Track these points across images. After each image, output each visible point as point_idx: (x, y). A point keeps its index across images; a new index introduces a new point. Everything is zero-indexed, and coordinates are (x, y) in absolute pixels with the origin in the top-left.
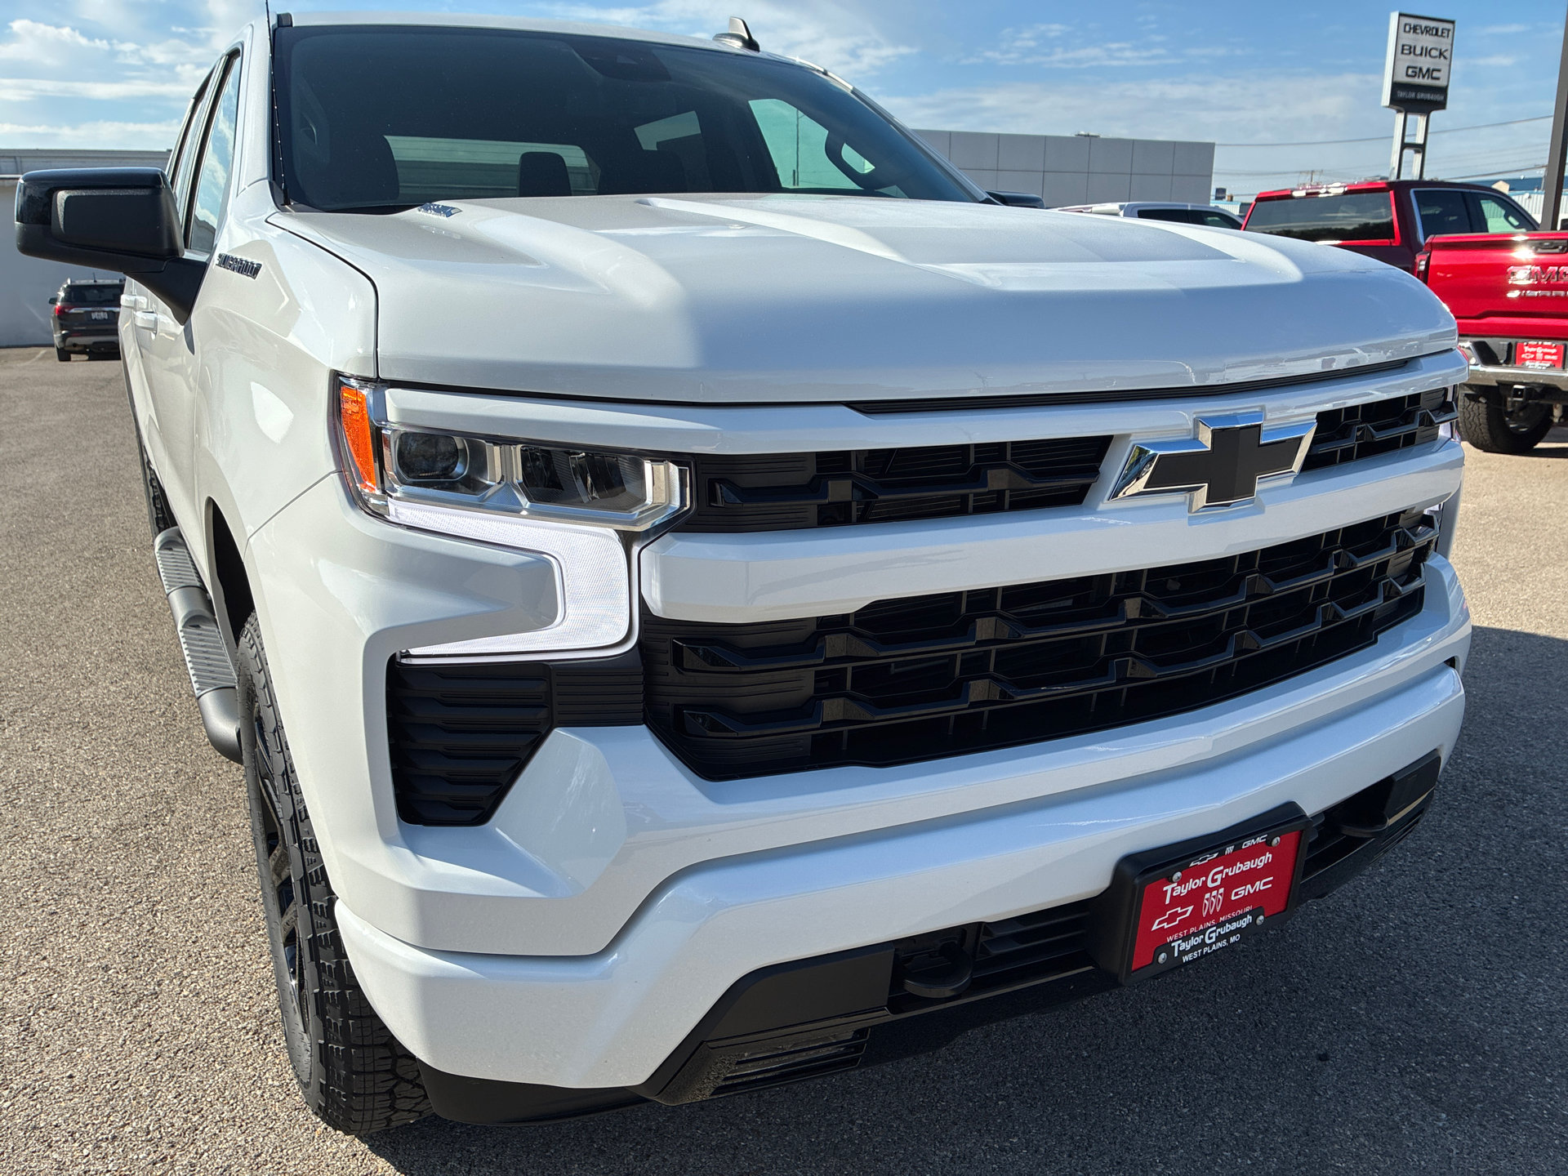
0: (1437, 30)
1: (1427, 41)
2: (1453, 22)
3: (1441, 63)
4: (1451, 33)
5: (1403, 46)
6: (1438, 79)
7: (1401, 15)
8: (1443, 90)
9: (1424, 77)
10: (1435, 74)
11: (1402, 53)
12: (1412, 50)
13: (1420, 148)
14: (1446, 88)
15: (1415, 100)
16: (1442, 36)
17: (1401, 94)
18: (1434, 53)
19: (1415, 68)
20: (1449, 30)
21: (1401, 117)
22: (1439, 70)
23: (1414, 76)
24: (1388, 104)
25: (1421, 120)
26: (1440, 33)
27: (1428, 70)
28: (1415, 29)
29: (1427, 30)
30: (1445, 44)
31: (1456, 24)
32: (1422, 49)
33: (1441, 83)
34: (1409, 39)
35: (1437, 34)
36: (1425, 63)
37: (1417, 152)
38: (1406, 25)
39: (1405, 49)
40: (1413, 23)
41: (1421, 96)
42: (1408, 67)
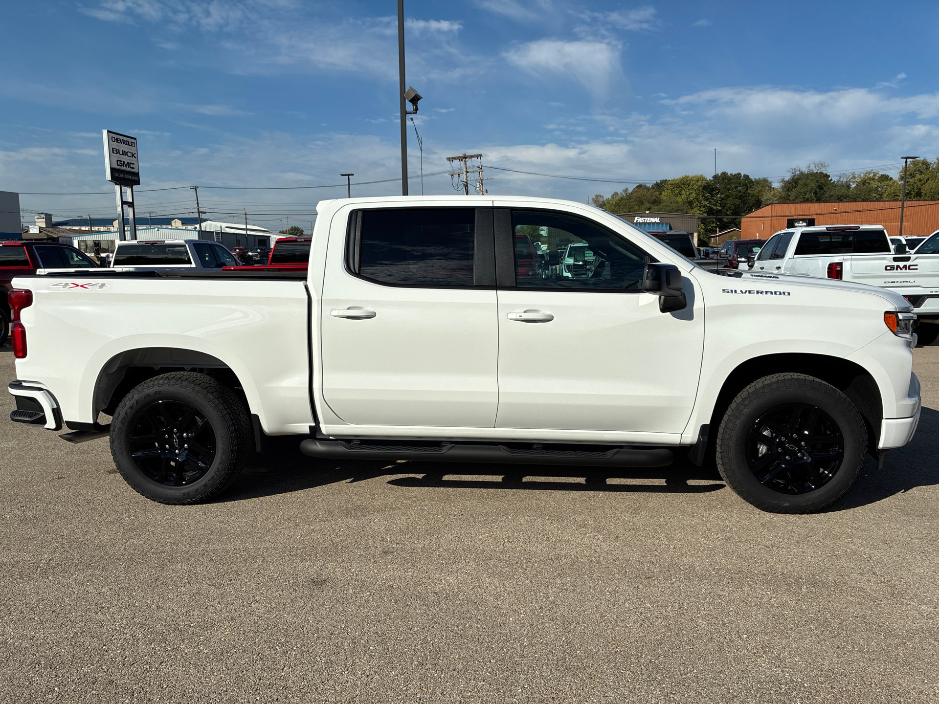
0: (128, 142)
1: (123, 147)
2: (135, 139)
3: (133, 160)
4: (135, 144)
5: (113, 149)
6: (134, 168)
7: (108, 131)
8: (137, 174)
9: (126, 167)
10: (132, 166)
11: (113, 152)
12: (118, 152)
13: (131, 205)
14: (138, 173)
15: (123, 179)
16: (131, 146)
17: (117, 175)
18: (129, 154)
19: (122, 161)
20: (134, 143)
21: (118, 188)
22: (133, 164)
23: (121, 166)
24: (110, 179)
25: (129, 190)
26: (130, 144)
27: (128, 163)
28: (117, 140)
29: (123, 142)
30: (132, 150)
31: (137, 139)
32: (123, 151)
33: (135, 170)
34: (115, 145)
35: (128, 145)
36: (126, 159)
37: (129, 206)
38: (112, 137)
39: (113, 151)
40: (116, 137)
41: (127, 176)
42: (118, 161)
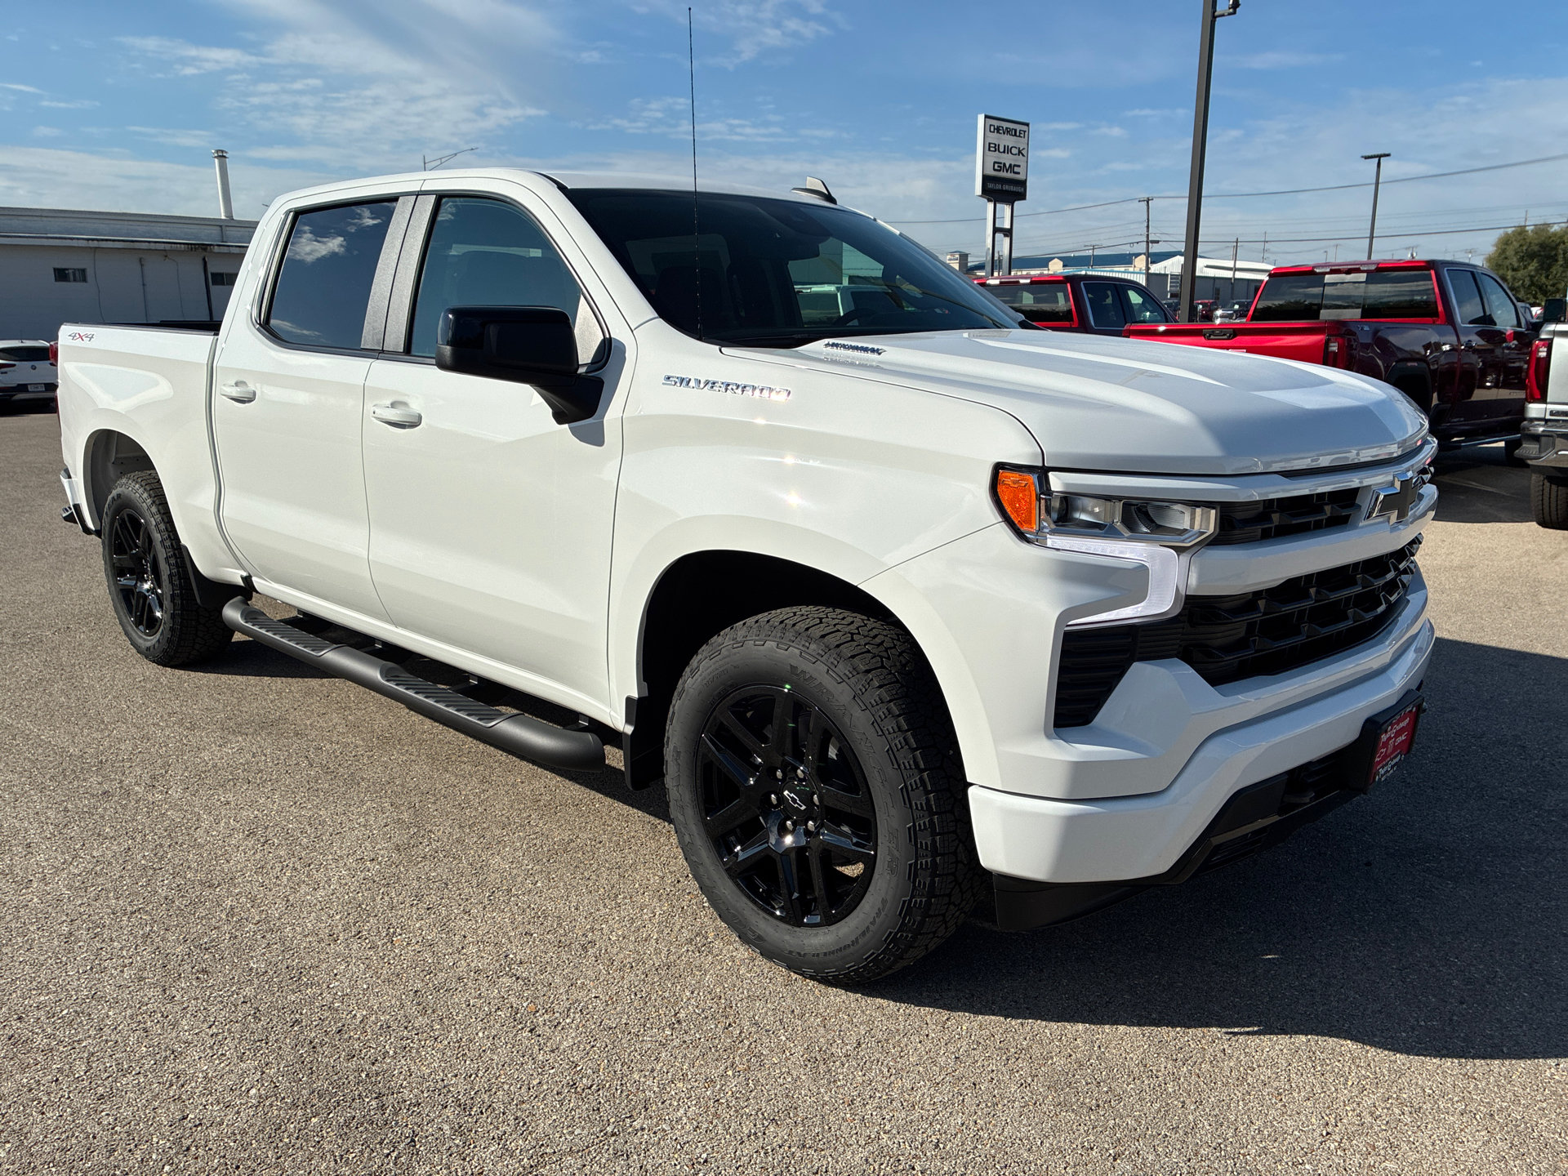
0: (1016, 131)
1: (1007, 140)
2: (1027, 125)
3: (1020, 160)
4: (1026, 134)
5: (990, 144)
6: (1018, 173)
7: (986, 117)
8: (1023, 183)
9: (1007, 171)
10: (1016, 169)
11: (989, 150)
12: (996, 148)
13: (1008, 233)
14: (1026, 180)
15: (1002, 191)
16: (1019, 136)
17: (990, 186)
18: (1015, 151)
19: (1001, 163)
20: (1025, 132)
21: (991, 206)
22: (1019, 166)
23: (1000, 171)
24: (980, 194)
25: (1007, 209)
26: (1018, 134)
27: (1010, 165)
28: (998, 129)
29: (1008, 131)
30: (1020, 143)
31: (1030, 126)
32: (1005, 146)
33: (1021, 177)
34: (994, 138)
35: (1015, 135)
36: (1007, 159)
37: (1005, 235)
38: (991, 125)
39: (991, 147)
40: (999, 125)
41: (1006, 187)
42: (995, 163)
